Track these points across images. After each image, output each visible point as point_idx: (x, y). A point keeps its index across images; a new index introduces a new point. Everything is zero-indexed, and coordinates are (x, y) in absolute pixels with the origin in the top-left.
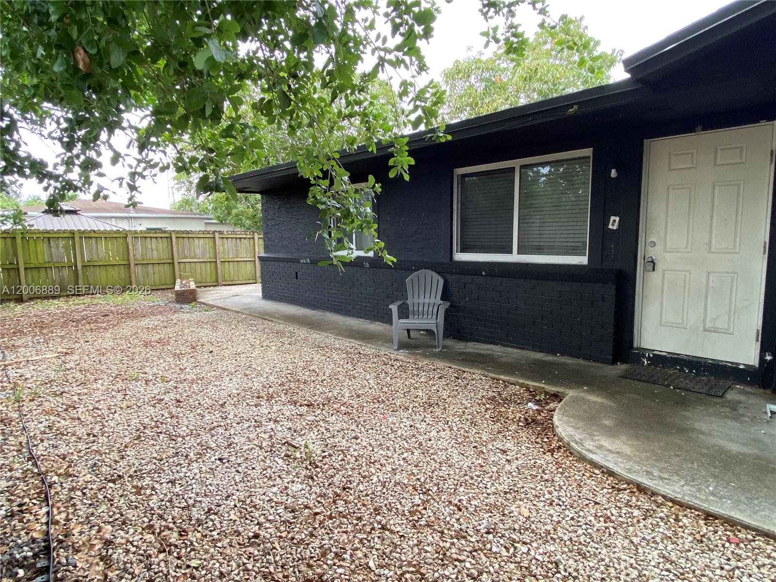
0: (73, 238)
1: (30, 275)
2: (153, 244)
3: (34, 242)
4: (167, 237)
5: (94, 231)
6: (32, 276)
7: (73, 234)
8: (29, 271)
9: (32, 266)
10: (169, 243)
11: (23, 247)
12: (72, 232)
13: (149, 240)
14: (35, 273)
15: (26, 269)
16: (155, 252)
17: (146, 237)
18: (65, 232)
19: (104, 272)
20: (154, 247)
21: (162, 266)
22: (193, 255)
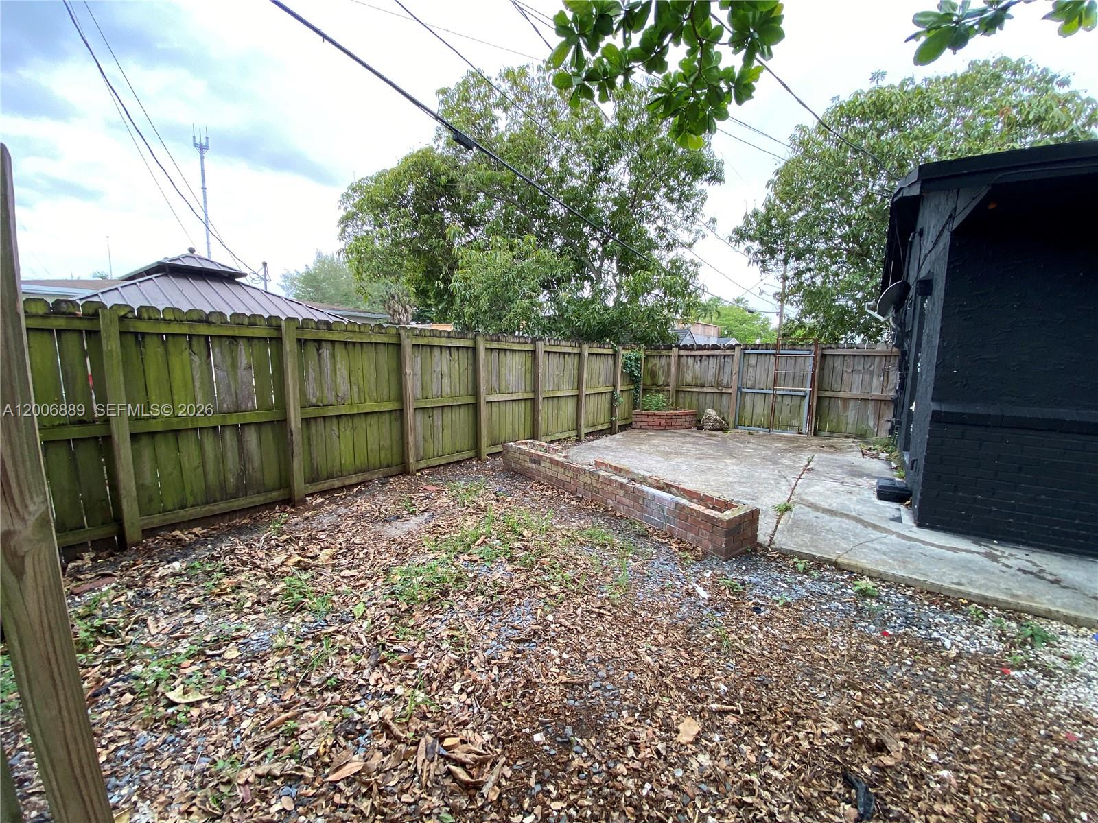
0: (278, 340)
1: (147, 454)
2: (444, 361)
3: (160, 350)
4: (467, 348)
5: (328, 325)
6: (156, 460)
7: (279, 328)
8: (145, 441)
9: (157, 426)
10: (471, 361)
11: (126, 364)
12: (274, 323)
13: (437, 352)
14: (164, 449)
15: (135, 437)
16: (446, 381)
17: (432, 347)
18: (254, 320)
19: (349, 432)
20: (445, 369)
21: (456, 410)
22: (503, 387)
